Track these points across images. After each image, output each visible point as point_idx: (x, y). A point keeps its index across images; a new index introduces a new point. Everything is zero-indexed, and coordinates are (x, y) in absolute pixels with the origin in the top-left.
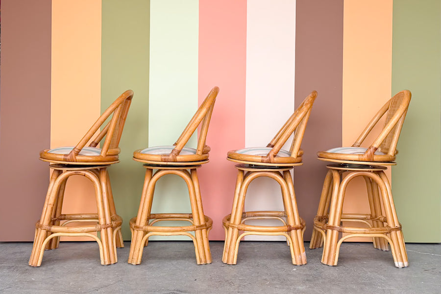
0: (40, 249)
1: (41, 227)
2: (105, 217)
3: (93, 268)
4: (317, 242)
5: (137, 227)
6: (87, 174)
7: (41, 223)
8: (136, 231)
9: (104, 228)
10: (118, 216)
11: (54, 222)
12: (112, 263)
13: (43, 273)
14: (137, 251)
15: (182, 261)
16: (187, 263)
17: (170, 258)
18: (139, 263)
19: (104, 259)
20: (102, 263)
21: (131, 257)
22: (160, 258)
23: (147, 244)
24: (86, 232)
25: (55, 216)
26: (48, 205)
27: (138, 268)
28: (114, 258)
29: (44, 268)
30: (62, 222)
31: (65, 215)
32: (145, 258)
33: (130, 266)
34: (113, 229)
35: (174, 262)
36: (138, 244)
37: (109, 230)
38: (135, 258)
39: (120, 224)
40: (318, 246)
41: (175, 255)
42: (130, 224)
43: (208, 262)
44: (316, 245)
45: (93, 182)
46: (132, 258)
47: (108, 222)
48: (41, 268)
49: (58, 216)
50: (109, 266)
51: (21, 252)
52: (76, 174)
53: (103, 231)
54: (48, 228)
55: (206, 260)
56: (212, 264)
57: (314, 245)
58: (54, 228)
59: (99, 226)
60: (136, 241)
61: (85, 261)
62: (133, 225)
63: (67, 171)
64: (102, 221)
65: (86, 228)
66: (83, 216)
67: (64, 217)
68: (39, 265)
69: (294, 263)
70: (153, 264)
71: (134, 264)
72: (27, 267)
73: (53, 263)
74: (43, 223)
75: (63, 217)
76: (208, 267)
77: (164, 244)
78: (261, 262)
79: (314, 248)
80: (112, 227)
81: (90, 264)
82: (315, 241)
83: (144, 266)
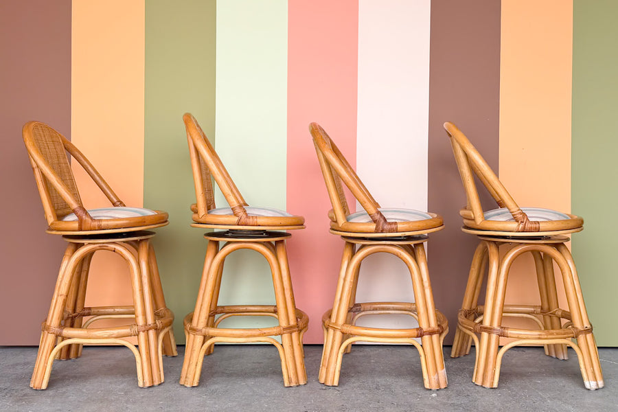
0: (46, 362)
1: (47, 328)
2: (144, 314)
3: (126, 393)
4: (461, 348)
5: (194, 330)
6: (118, 248)
7: (48, 323)
8: (192, 336)
9: (144, 331)
10: (167, 309)
11: (73, 318)
12: (156, 383)
13: (49, 401)
14: (193, 366)
15: (261, 379)
16: (269, 383)
17: (244, 375)
18: (195, 385)
19: (143, 378)
20: (141, 384)
21: (183, 374)
22: (230, 375)
23: (212, 351)
24: (116, 338)
25: (74, 310)
26: (58, 295)
27: (194, 393)
28: (159, 376)
29: (51, 392)
30: (85, 319)
31: (90, 308)
32: (207, 374)
33: (181, 390)
34: (158, 331)
35: (251, 382)
36: (195, 354)
37: (152, 333)
38: (190, 377)
39: (170, 323)
40: (463, 353)
41: (252, 369)
42: (184, 324)
43: (302, 383)
44: (460, 351)
45: (127, 261)
46: (186, 377)
47: (150, 321)
48: (47, 392)
49: (79, 310)
50: (151, 389)
51: (25, 364)
52: (101, 248)
53: (142, 335)
54: (57, 330)
55: (298, 380)
56: (308, 385)
57: (458, 352)
58: (67, 332)
59: (135, 328)
60: (192, 350)
61: (115, 380)
62: (188, 326)
63: (89, 244)
64: (140, 321)
65: (116, 332)
66: (117, 310)
67: (89, 312)
68: (44, 387)
69: (427, 386)
70: (217, 386)
71: (188, 386)
72: (28, 391)
73: (67, 382)
74: (50, 324)
75: (86, 312)
76: (303, 391)
77: (237, 350)
78: (381, 381)
79: (457, 356)
80: (156, 329)
81: (122, 386)
82: (459, 346)
83: (204, 389)
